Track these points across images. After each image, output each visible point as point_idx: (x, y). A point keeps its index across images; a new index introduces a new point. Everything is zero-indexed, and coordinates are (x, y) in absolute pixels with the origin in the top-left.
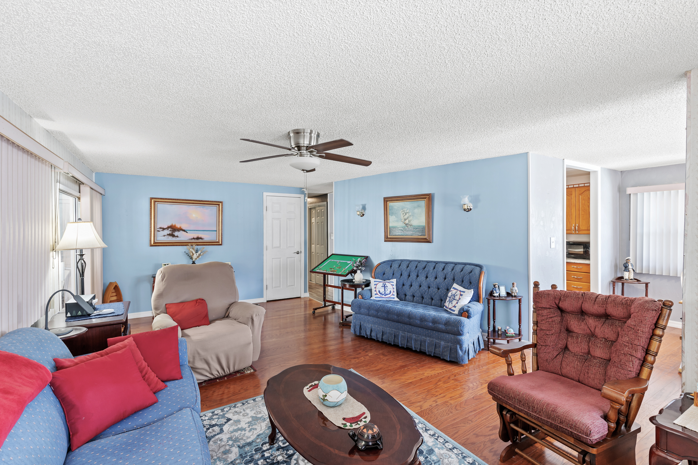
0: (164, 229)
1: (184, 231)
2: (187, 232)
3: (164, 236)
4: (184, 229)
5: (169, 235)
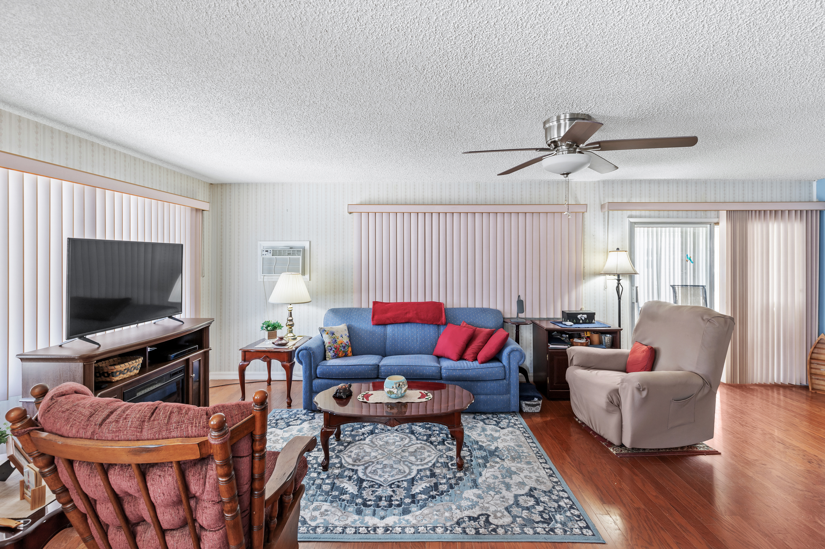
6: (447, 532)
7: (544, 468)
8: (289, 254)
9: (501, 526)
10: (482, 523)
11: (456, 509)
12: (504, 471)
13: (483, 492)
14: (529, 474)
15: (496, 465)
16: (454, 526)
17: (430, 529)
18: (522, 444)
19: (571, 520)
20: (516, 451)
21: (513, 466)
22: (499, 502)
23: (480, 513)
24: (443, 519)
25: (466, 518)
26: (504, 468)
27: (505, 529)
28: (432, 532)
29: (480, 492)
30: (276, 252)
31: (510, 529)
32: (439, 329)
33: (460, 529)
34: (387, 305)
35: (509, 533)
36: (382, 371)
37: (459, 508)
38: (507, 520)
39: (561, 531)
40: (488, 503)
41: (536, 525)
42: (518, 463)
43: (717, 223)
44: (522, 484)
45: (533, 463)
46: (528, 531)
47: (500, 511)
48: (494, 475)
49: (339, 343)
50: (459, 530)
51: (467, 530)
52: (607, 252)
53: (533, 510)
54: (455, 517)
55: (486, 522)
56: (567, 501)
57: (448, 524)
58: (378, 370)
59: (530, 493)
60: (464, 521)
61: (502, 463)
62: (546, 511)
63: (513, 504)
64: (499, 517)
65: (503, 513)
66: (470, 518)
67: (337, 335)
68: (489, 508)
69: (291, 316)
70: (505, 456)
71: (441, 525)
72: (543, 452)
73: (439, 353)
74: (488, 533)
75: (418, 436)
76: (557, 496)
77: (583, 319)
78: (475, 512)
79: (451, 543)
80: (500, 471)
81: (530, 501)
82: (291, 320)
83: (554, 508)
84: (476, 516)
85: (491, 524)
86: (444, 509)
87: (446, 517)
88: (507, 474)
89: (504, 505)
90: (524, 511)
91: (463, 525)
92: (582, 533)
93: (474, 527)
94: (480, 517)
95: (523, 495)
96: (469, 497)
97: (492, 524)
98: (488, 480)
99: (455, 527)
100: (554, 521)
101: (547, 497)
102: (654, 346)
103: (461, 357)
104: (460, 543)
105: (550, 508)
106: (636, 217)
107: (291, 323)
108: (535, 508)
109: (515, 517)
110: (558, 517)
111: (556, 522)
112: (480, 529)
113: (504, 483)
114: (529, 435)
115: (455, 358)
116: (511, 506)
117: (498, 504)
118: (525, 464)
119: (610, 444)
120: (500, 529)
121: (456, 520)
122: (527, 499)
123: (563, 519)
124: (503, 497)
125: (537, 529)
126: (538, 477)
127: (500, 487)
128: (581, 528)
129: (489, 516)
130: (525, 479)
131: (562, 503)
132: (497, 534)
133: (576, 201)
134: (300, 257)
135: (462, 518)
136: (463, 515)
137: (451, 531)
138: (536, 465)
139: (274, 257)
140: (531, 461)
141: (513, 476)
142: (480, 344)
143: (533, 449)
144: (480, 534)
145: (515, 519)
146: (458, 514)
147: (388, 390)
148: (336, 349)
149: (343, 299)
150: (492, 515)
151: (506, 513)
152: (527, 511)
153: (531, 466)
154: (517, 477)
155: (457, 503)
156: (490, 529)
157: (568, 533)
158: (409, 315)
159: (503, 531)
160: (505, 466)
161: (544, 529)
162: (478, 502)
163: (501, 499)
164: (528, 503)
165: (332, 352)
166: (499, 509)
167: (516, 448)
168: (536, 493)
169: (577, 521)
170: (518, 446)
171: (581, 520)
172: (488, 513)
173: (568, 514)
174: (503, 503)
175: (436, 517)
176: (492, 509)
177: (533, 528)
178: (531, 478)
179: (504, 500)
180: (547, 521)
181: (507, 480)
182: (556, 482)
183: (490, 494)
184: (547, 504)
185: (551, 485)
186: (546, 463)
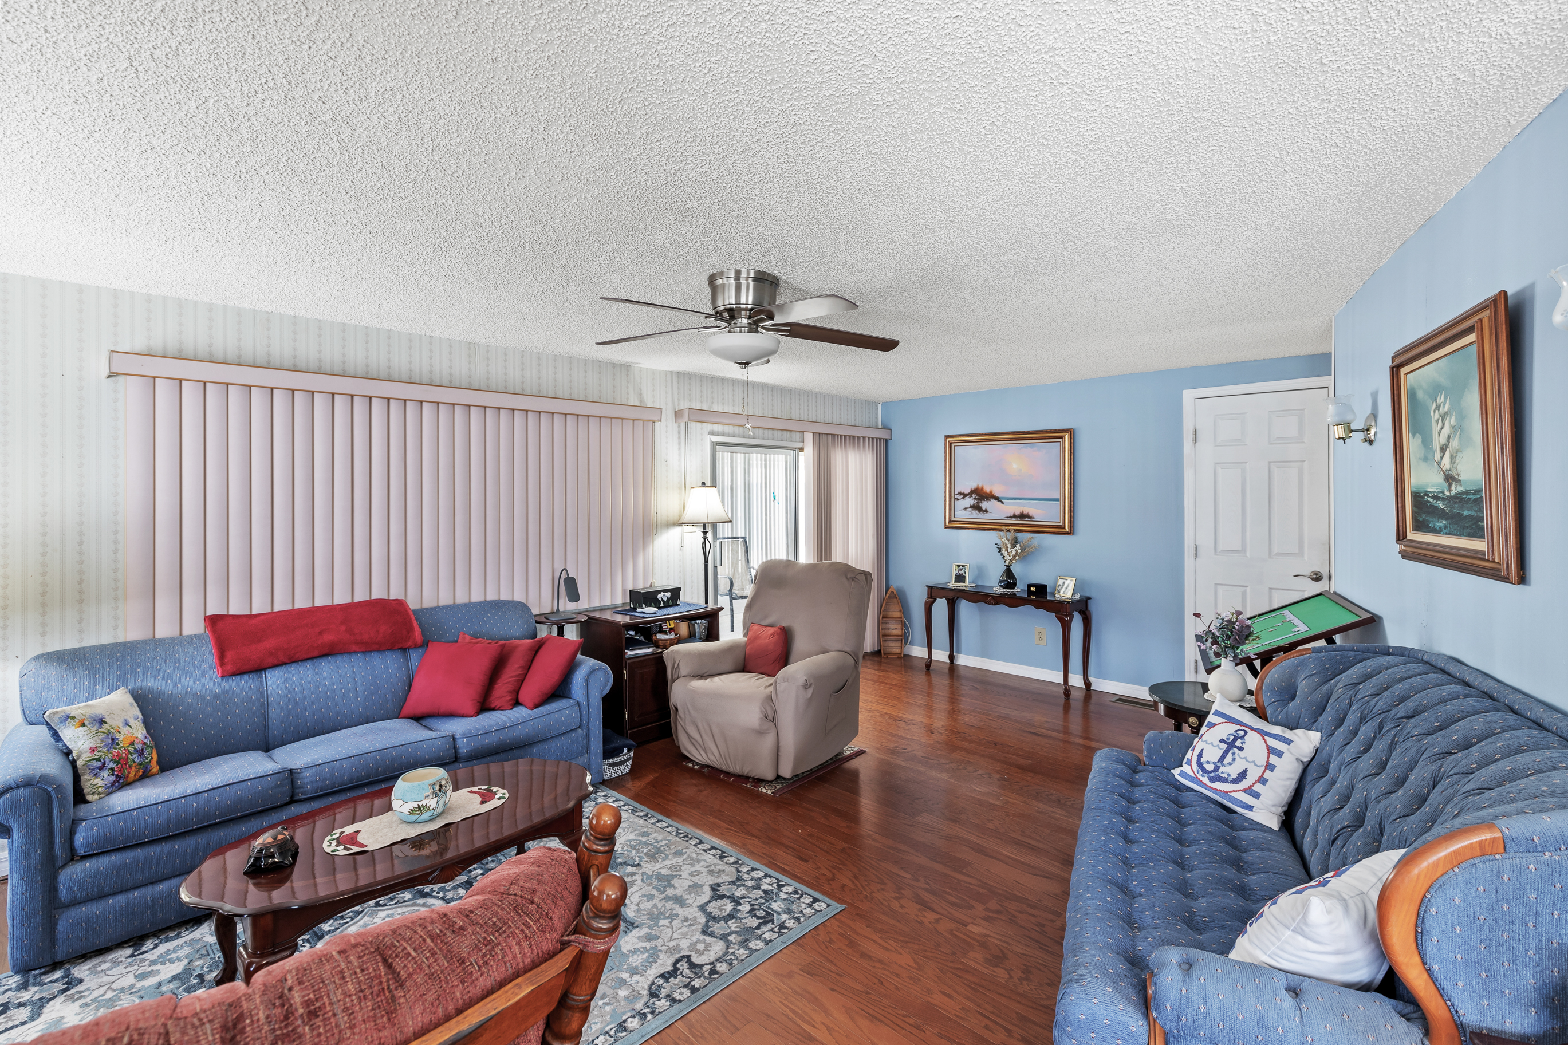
0: (965, 495)
1: (997, 499)
2: (1002, 503)
3: (966, 509)
4: (997, 495)
5: (973, 507)
6: (648, 1019)
7: (705, 851)
9: (717, 960)
10: (687, 972)
11: (631, 976)
12: (655, 882)
13: (649, 927)
14: (693, 869)
15: (634, 878)
16: (651, 1002)
17: (616, 1032)
18: (646, 830)
19: (793, 902)
20: (645, 843)
21: (662, 867)
22: (685, 929)
23: (673, 960)
24: (623, 1003)
25: (658, 979)
26: (650, 877)
27: (726, 961)
28: (624, 1034)
29: (645, 930)
31: (733, 957)
32: (406, 659)
33: (663, 1001)
34: (254, 621)
35: (735, 962)
36: (306, 780)
37: (634, 971)
38: (718, 948)
39: (793, 921)
40: (671, 940)
41: (759, 932)
42: (664, 860)
43: (802, 449)
44: (695, 888)
45: (684, 851)
46: (756, 945)
47: (698, 941)
48: (644, 896)
49: (126, 743)
50: (662, 1004)
51: (676, 996)
52: (684, 488)
53: (739, 915)
54: (640, 989)
55: (693, 968)
56: (768, 880)
57: (639, 1006)
58: (292, 782)
59: (717, 895)
60: (659, 986)
61: (641, 871)
62: (756, 907)
63: (708, 921)
64: (704, 950)
65: (704, 941)
66: (665, 976)
67: (114, 722)
68: (678, 945)
70: (637, 859)
71: (629, 1014)
72: (685, 828)
74: (708, 981)
75: (441, 895)
76: (752, 880)
77: (665, 599)
78: (665, 963)
79: (666, 1030)
80: (649, 885)
81: (724, 905)
83: (761, 897)
84: (670, 968)
85: (701, 966)
86: (611, 987)
87: (626, 998)
88: (663, 884)
89: (697, 930)
90: (730, 923)
91: (663, 993)
92: (815, 910)
93: (681, 985)
94: (678, 966)
95: (709, 902)
96: (636, 947)
97: (703, 965)
98: (642, 906)
99: (654, 1003)
100: (775, 915)
101: (742, 888)
102: (784, 624)
103: (484, 706)
104: (680, 1021)
105: (757, 899)
106: (718, 434)
108: (739, 911)
109: (724, 937)
110: (775, 906)
111: (779, 914)
112: (693, 983)
113: (668, 898)
114: (645, 813)
115: (472, 711)
116: (707, 926)
117: (686, 934)
118: (674, 857)
119: (759, 781)
120: (718, 965)
121: (645, 993)
122: (719, 904)
123: (783, 906)
124: (686, 920)
125: (763, 936)
126: (707, 867)
127: (668, 907)
128: (810, 905)
129: (688, 957)
130: (693, 879)
131: (765, 887)
132: (722, 974)
133: (641, 401)
135: (653, 983)
136: (651, 979)
137: (652, 1012)
138: (692, 851)
140: (680, 848)
141: (673, 882)
142: (520, 672)
143: (668, 829)
144: (698, 989)
145: (728, 940)
146: (642, 983)
147: (408, 806)
148: (117, 762)
149: (80, 621)
150: (693, 954)
151: (708, 939)
152: (734, 920)
153: (685, 856)
154: (680, 881)
155: (625, 967)
156: (706, 974)
157: (802, 919)
158: (328, 638)
159: (725, 965)
160: (651, 873)
161: (772, 930)
162: (656, 946)
163: (686, 924)
164: (725, 910)
165: (105, 774)
166: (694, 939)
167: (644, 839)
168: (723, 890)
169: (799, 899)
170: (643, 834)
171: (802, 896)
172: (683, 953)
173: (783, 896)
174: (693, 928)
175: (608, 1008)
176: (684, 944)
177: (759, 937)
178: (699, 873)
179: (690, 922)
180: (768, 919)
181: (670, 892)
182: (736, 863)
183: (663, 926)
184: (749, 897)
185: (734, 870)
186: (701, 842)
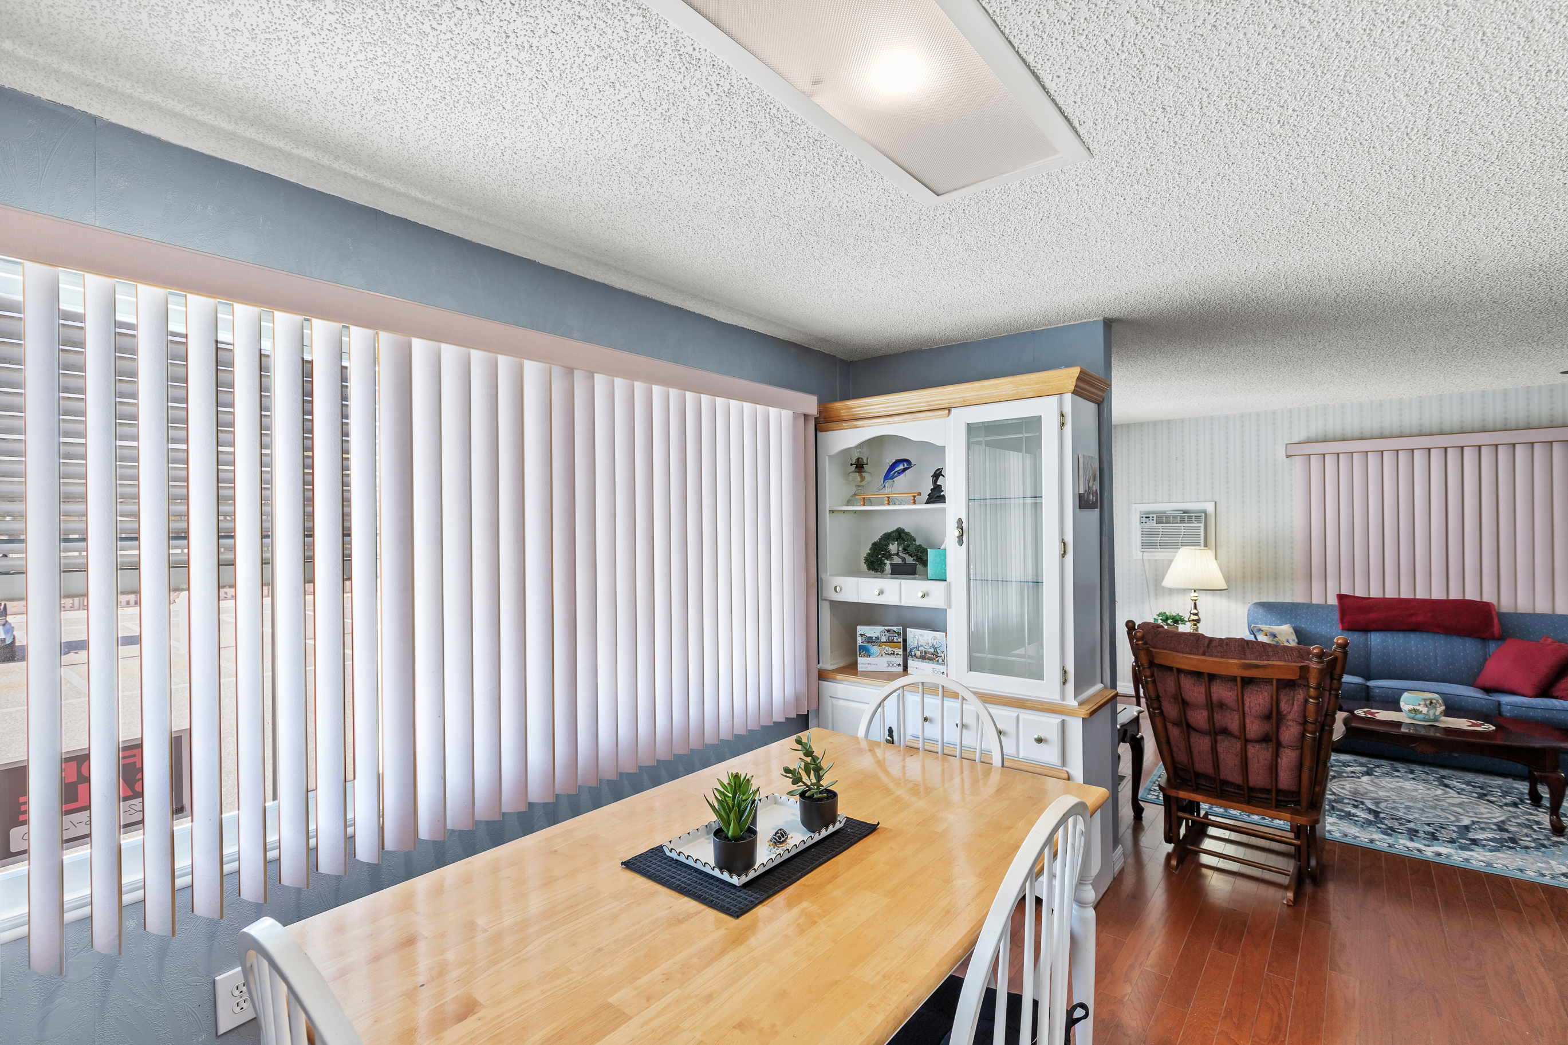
8: (1182, 521)
30: (1162, 518)
32: (1485, 646)
34: (1367, 601)
69: (1195, 608)
73: (1489, 683)
82: (1196, 614)
103: (1545, 693)
107: (1196, 618)
115: (1531, 694)
134: (1202, 526)
139: (1160, 525)
147: (1411, 707)
149: (1276, 589)
